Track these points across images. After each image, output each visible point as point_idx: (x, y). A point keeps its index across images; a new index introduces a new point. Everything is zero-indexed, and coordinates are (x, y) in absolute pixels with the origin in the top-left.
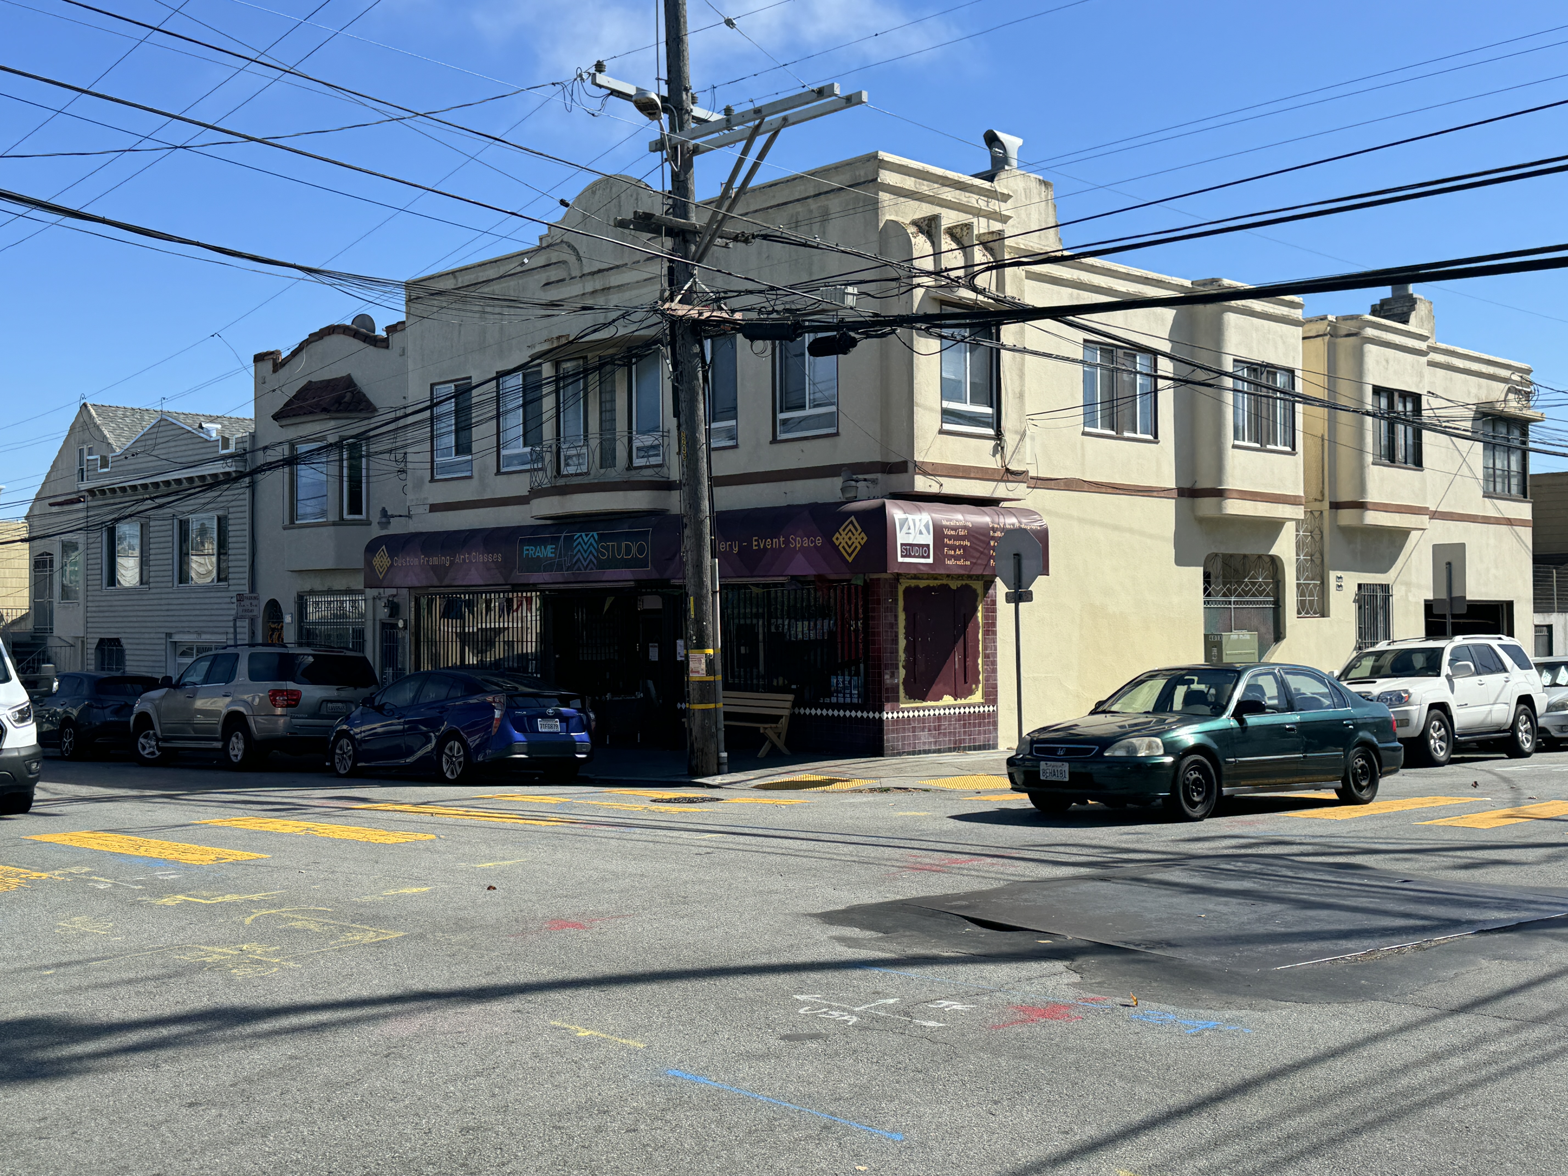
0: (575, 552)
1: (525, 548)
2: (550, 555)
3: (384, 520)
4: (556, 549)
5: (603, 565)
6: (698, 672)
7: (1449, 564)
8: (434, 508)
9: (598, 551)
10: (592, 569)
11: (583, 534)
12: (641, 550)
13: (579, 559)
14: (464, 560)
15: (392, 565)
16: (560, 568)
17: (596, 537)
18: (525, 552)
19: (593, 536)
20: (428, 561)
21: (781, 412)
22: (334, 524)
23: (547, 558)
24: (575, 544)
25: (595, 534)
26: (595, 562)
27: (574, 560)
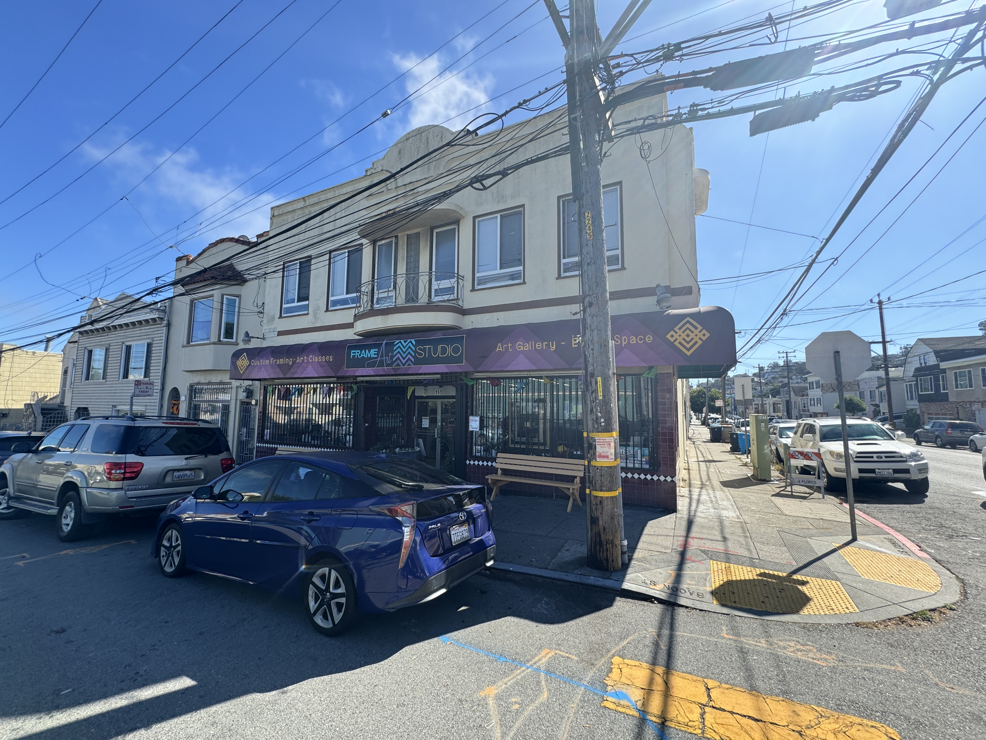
0: (395, 353)
1: (352, 351)
2: (373, 356)
3: (246, 339)
4: (378, 352)
5: (418, 362)
6: (607, 457)
7: (743, 385)
8: (280, 333)
9: (415, 352)
10: (409, 365)
11: (402, 341)
12: (456, 350)
13: (398, 358)
14: (303, 360)
15: (250, 365)
16: (381, 364)
17: (414, 343)
18: (352, 354)
19: (411, 342)
20: (276, 362)
21: (564, 258)
22: (214, 343)
23: (371, 358)
24: (395, 348)
25: (413, 341)
26: (413, 360)
27: (394, 359)
